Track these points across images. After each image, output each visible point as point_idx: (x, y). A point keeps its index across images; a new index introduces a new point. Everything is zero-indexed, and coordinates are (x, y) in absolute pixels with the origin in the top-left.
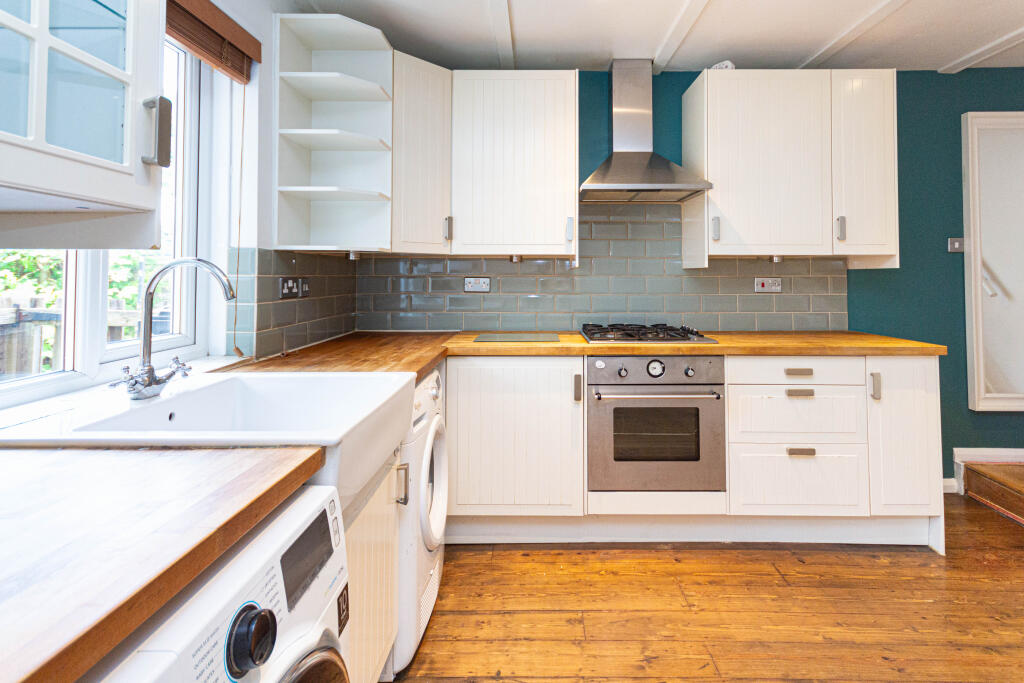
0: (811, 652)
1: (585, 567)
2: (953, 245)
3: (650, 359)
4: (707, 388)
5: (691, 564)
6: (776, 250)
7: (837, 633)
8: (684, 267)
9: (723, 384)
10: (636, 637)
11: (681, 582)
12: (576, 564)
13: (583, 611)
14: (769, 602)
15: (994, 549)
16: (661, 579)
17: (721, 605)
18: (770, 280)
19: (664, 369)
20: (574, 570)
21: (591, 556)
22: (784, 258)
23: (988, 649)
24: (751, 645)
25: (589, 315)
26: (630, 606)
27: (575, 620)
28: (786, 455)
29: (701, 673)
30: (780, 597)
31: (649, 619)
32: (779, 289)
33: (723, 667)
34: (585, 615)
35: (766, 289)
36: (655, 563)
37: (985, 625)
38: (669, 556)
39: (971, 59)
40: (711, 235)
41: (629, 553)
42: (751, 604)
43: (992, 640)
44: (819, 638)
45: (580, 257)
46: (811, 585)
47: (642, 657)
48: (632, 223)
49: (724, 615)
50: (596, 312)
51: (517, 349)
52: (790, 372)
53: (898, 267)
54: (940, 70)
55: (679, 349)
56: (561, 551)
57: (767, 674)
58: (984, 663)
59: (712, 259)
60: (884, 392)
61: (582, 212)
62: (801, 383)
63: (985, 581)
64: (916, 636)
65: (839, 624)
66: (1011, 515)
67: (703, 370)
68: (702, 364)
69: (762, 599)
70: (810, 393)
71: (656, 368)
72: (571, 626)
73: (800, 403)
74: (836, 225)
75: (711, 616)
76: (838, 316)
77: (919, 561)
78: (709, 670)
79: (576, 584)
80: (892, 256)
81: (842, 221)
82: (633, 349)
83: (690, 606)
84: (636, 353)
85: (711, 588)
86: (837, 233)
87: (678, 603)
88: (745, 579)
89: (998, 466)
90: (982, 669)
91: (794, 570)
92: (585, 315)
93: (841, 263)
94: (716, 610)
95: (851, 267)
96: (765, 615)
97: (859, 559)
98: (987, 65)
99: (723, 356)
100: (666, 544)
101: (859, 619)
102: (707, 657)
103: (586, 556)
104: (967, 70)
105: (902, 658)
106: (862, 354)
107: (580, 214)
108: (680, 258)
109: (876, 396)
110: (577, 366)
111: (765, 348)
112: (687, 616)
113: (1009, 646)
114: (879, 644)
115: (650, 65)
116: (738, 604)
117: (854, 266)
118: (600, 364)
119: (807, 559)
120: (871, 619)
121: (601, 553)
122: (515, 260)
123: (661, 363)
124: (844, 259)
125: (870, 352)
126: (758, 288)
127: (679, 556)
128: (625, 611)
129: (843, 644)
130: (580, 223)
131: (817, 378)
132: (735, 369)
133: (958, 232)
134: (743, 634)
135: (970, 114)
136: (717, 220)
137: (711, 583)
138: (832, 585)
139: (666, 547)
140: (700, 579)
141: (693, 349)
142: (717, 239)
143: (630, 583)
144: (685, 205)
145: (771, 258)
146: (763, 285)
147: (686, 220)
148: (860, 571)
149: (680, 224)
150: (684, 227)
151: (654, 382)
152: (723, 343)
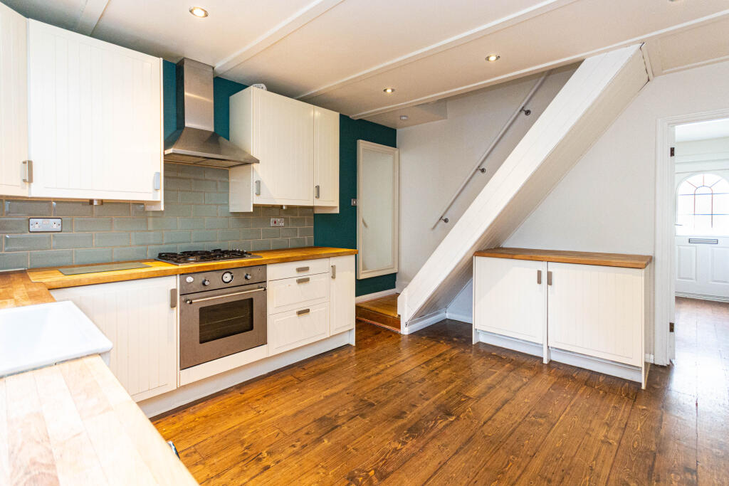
0: (321, 405)
1: (182, 422)
2: (353, 202)
3: (225, 271)
4: (256, 286)
5: (250, 392)
6: (285, 202)
7: (328, 392)
8: (231, 211)
9: (265, 282)
10: (235, 442)
11: (248, 403)
12: (174, 423)
13: (194, 446)
14: (296, 393)
15: (369, 337)
16: (235, 407)
17: (274, 404)
18: (279, 220)
19: (232, 277)
20: (174, 427)
21: (185, 414)
22: (288, 207)
23: (378, 374)
24: (295, 415)
25: (161, 246)
26: (224, 428)
27: (191, 453)
28: (296, 315)
29: (277, 439)
30: (301, 388)
31: (238, 429)
32: (283, 224)
33: (285, 430)
34: (197, 447)
35: (277, 225)
36: (228, 401)
37: (374, 366)
38: (237, 393)
39: (363, 115)
40: (255, 191)
41: (209, 402)
42: (288, 397)
43: (377, 370)
44: (322, 398)
45: (165, 203)
46: (311, 377)
47: (243, 449)
48: (195, 179)
49: (277, 408)
50: (166, 244)
51: (108, 277)
52: (299, 270)
53: (338, 212)
54: (351, 117)
55: (242, 263)
56: (158, 421)
57: (306, 423)
58: (378, 379)
59: (255, 207)
60: (337, 275)
61: (166, 169)
62: (303, 275)
63: (370, 350)
64: (355, 380)
65: (328, 389)
66: (371, 322)
67: (255, 275)
68: (255, 271)
69: (293, 393)
70: (307, 280)
71: (227, 277)
72: (189, 458)
73: (303, 286)
74: (315, 190)
75: (272, 412)
76: (309, 239)
77: (347, 351)
78: (281, 436)
79: (181, 434)
80: (336, 207)
81: (318, 187)
82: (214, 266)
83: (259, 412)
84: (216, 268)
85: (266, 399)
86: (315, 194)
87: (252, 414)
88: (281, 388)
89: (367, 302)
90: (378, 382)
91: (302, 374)
92: (157, 247)
93: (311, 210)
94: (273, 408)
95: (315, 213)
96: (296, 399)
97: (326, 359)
98: (367, 119)
99: (266, 265)
100: (232, 387)
101: (334, 383)
102: (277, 431)
103: (180, 416)
104: (360, 120)
105: (353, 390)
106: (328, 256)
107: (165, 170)
108: (227, 205)
109: (333, 277)
110: (174, 283)
111: (288, 258)
112: (259, 418)
113: (383, 370)
114: (344, 389)
115: (212, 70)
116: (283, 400)
117: (317, 212)
118: (190, 279)
119: (306, 367)
120: (338, 381)
121: (191, 410)
122: (95, 203)
123: (231, 273)
124: (312, 208)
125: (331, 255)
126: (272, 224)
127: (242, 391)
128: (222, 432)
129: (332, 395)
130: (165, 177)
131: (311, 272)
132: (273, 271)
133: (355, 197)
134: (291, 412)
135: (361, 141)
136: (258, 183)
137: (265, 397)
138: (320, 374)
139: (232, 390)
140: (259, 397)
141: (251, 262)
142: (258, 194)
143: (219, 417)
144: (231, 170)
145: (282, 206)
146: (275, 222)
147: (232, 180)
148: (328, 364)
149: (228, 183)
150: (230, 184)
151: (227, 286)
152: (265, 257)
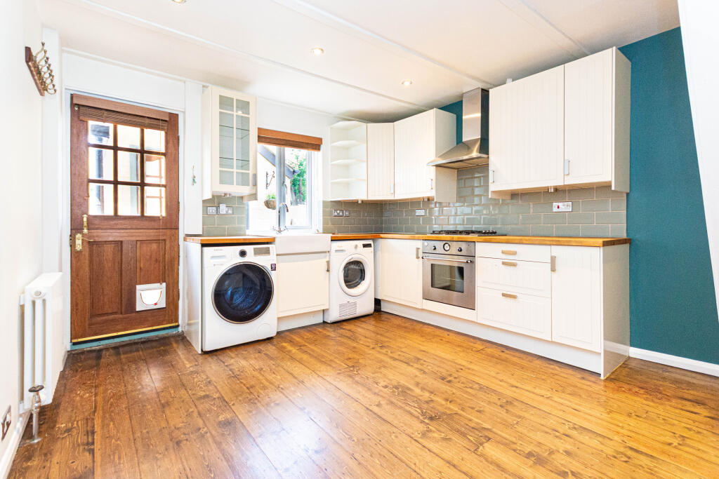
3: (444, 242)
9: (474, 256)
28: (501, 297)
52: (505, 253)
60: (558, 268)
62: (510, 259)
70: (514, 265)
71: (446, 247)
73: (509, 269)
84: (438, 239)
99: (475, 242)
106: (549, 244)
109: (553, 269)
110: (419, 244)
115: (480, 90)
118: (426, 243)
123: (449, 245)
125: (554, 243)
126: (555, 209)
131: (519, 257)
142: (493, 182)
146: (558, 207)
151: (447, 253)
